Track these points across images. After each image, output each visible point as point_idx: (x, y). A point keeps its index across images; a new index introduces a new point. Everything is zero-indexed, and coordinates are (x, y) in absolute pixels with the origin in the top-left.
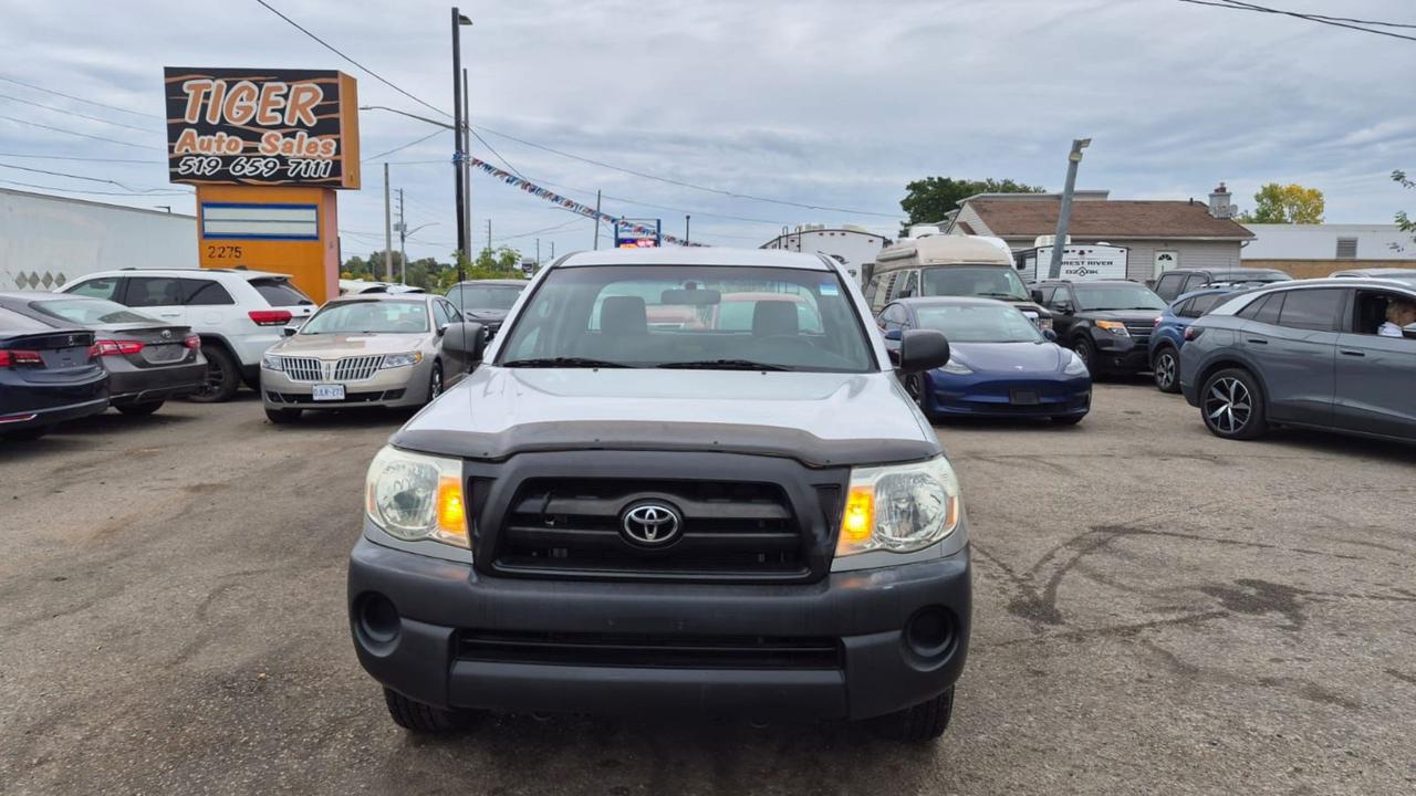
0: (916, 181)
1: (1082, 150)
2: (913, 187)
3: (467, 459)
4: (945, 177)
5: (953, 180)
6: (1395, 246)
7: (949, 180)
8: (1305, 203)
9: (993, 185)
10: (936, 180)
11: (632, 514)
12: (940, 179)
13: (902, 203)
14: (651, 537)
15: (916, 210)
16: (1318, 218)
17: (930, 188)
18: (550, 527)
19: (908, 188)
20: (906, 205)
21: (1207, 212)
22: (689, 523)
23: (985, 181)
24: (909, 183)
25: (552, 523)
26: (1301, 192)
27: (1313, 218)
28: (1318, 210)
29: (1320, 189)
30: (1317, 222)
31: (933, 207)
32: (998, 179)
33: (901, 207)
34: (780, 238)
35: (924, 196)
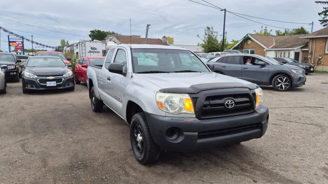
0: (92, 30)
1: (149, 27)
2: (91, 32)
3: (189, 94)
4: (99, 30)
5: (101, 31)
6: (198, 49)
7: (100, 31)
8: (171, 40)
9: (110, 32)
10: (97, 30)
11: (227, 102)
12: (98, 30)
13: (89, 35)
14: (230, 107)
15: (93, 37)
16: (173, 43)
17: (96, 32)
18: (209, 107)
19: (90, 32)
20: (90, 36)
21: (162, 41)
22: (236, 103)
23: (108, 31)
24: (90, 31)
25: (209, 106)
26: (170, 38)
27: (172, 43)
28: (173, 42)
29: (173, 38)
30: (173, 44)
31: (97, 37)
32: (111, 32)
33: (89, 37)
34: (79, 43)
35: (94, 34)
